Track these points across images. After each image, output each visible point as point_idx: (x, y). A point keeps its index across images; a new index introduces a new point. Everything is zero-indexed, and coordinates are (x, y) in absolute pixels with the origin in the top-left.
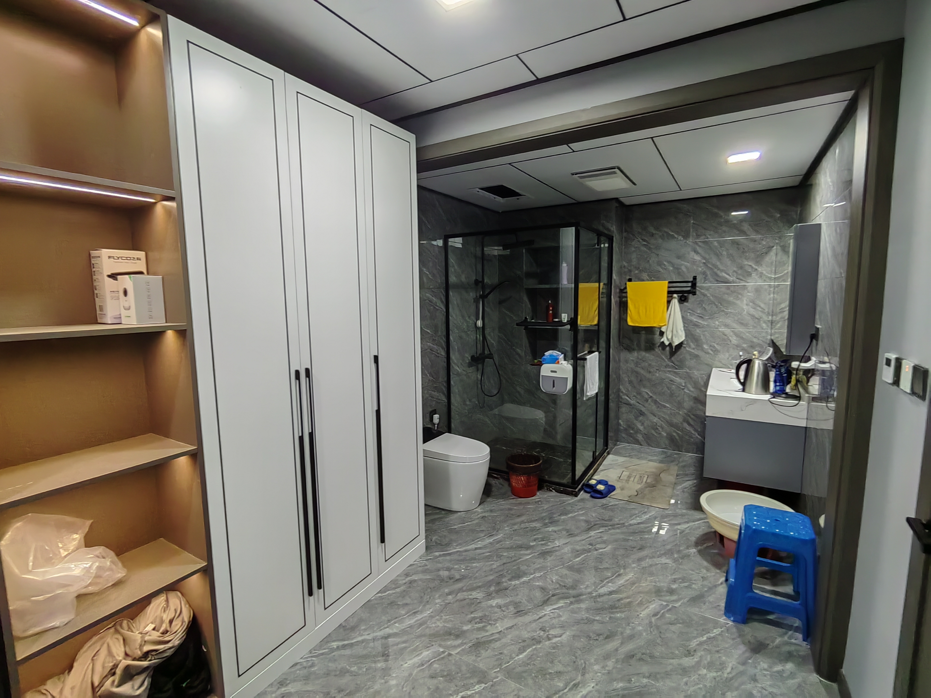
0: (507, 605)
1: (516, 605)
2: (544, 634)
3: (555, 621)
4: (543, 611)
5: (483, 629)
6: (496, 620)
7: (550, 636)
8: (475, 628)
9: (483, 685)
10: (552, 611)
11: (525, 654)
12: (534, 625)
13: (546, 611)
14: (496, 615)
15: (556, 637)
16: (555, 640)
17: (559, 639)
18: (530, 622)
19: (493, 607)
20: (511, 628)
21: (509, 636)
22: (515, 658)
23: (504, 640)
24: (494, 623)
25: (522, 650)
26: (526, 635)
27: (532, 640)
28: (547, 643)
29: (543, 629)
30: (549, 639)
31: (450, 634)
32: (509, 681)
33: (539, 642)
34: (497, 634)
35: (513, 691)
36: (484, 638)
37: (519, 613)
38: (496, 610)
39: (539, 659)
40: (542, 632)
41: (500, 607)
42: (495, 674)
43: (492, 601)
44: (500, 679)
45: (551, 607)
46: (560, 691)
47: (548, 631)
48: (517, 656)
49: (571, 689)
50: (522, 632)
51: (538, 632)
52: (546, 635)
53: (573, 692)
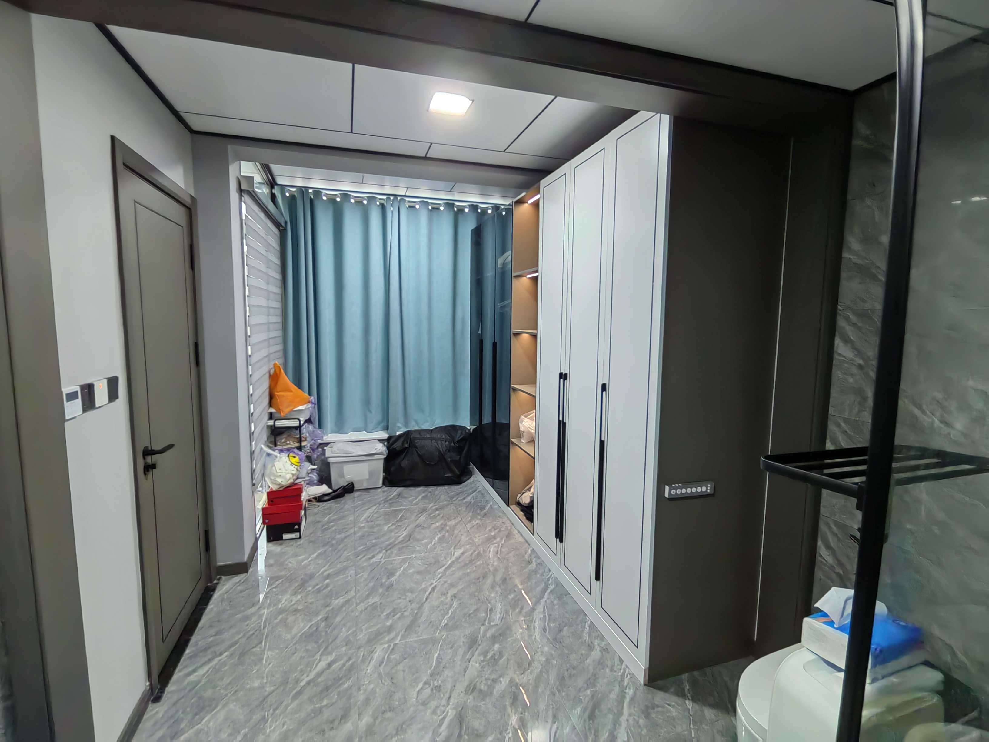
0: (491, 688)
1: (483, 695)
2: (434, 685)
3: (434, 704)
4: (453, 707)
5: (485, 653)
6: (483, 667)
7: (427, 686)
8: (490, 651)
9: (443, 624)
10: (445, 713)
11: (435, 659)
12: (449, 686)
13: (451, 709)
14: (488, 672)
15: (422, 689)
16: (420, 686)
17: (418, 689)
18: (454, 686)
19: (500, 676)
20: (465, 670)
21: (459, 663)
22: (440, 652)
23: (459, 657)
24: (482, 664)
25: (439, 659)
26: (447, 673)
27: (439, 673)
28: (425, 679)
29: (438, 688)
30: (425, 683)
31: (500, 635)
32: (430, 637)
33: (432, 675)
34: (470, 658)
35: (421, 633)
36: (475, 649)
37: (471, 689)
38: (494, 676)
39: (421, 663)
40: (436, 685)
41: (494, 681)
42: (443, 634)
43: (508, 681)
44: (436, 634)
45: (450, 718)
46: (391, 652)
47: (432, 690)
48: (439, 654)
49: (384, 658)
50: (452, 673)
51: (440, 682)
52: (432, 685)
53: (381, 658)
